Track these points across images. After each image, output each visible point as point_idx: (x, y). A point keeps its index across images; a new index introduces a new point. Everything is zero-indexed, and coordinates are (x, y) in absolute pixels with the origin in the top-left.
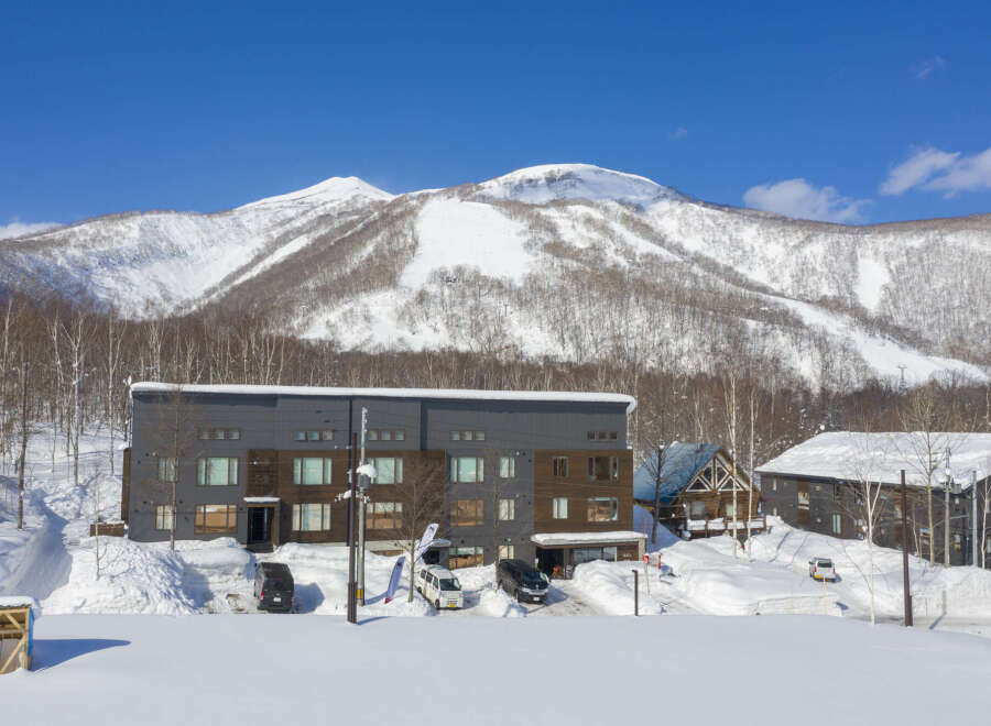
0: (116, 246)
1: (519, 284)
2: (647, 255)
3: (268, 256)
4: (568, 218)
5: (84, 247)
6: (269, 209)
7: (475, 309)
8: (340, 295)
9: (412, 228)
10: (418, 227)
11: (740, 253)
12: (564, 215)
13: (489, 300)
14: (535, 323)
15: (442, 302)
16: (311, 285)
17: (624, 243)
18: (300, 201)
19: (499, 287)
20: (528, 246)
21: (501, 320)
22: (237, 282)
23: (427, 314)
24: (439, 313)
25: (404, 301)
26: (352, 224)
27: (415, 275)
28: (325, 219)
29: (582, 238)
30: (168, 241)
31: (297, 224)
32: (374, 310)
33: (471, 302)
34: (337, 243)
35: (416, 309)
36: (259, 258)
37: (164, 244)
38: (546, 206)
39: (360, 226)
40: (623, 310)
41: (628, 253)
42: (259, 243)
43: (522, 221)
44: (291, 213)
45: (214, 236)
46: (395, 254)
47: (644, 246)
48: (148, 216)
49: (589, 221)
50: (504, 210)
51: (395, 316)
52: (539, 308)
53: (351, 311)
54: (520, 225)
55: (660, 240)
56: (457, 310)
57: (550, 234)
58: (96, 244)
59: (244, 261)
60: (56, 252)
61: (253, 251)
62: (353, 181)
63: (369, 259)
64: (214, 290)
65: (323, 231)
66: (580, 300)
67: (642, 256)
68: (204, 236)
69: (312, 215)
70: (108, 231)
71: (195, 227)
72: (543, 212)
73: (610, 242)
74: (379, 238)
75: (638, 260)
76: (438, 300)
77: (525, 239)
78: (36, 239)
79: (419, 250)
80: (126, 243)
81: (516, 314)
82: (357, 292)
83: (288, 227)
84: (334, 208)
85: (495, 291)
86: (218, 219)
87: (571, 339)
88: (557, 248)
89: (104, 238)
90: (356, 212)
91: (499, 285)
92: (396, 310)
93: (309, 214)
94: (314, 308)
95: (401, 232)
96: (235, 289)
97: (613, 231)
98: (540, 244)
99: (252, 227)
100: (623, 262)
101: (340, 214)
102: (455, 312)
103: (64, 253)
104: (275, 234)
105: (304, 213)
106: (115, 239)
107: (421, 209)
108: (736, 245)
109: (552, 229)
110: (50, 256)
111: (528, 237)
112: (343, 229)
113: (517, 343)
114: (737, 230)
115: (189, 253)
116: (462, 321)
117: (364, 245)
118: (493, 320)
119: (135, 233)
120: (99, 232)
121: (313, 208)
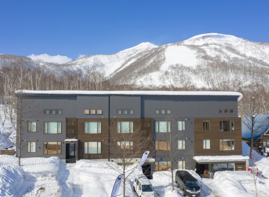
0: (88, 64)
1: (194, 68)
2: (234, 58)
3: (125, 64)
4: (209, 49)
5: (80, 65)
6: (126, 52)
7: (181, 76)
8: (144, 74)
9: (164, 54)
10: (165, 54)
11: (264, 56)
12: (208, 48)
13: (185, 73)
14: (200, 79)
15: (172, 74)
16: (136, 71)
17: (226, 55)
18: (134, 49)
19: (188, 69)
20: (197, 57)
21: (189, 78)
22: (118, 72)
23: (168, 78)
24: (171, 77)
25: (161, 74)
26: (147, 54)
27: (164, 67)
28: (139, 54)
29: (214, 54)
30: (100, 62)
31: (133, 56)
32: (153, 77)
33: (180, 74)
34: (143, 60)
35: (165, 76)
36: (123, 65)
38: (203, 46)
39: (149, 55)
40: (227, 74)
41: (228, 57)
42: (123, 61)
43: (195, 50)
44: (131, 53)
45: (112, 60)
46: (159, 62)
47: (233, 55)
48: (95, 56)
49: (216, 49)
50: (190, 48)
51: (159, 78)
52: (201, 74)
53: (147, 78)
54: (195, 51)
55: (238, 53)
56: (176, 76)
57: (204, 53)
58: (83, 64)
59: (119, 66)
60: (73, 66)
61: (122, 64)
62: (148, 43)
63: (152, 63)
64: (112, 74)
65: (140, 57)
66: (213, 72)
67: (233, 58)
68: (109, 60)
69: (137, 53)
70: (86, 60)
71: (107, 58)
72: (201, 47)
73: (222, 55)
74: (154, 58)
75: (231, 59)
76: (171, 74)
77: (196, 55)
78: (69, 63)
79: (165, 60)
80: (90, 63)
81: (194, 76)
82: (148, 73)
83: (131, 56)
84: (143, 51)
85: (188, 70)
86: (113, 56)
87: (211, 83)
88: (206, 57)
89: (85, 62)
90: (148, 51)
91: (189, 68)
92: (159, 77)
93: (136, 53)
94: (137, 77)
95: (160, 56)
96: (117, 74)
97: (223, 52)
98: (201, 56)
99: (121, 57)
100: (226, 60)
101: (145, 52)
102: (176, 77)
103: (75, 67)
104: (127, 59)
105: (135, 52)
106: (87, 62)
107: (166, 49)
108: (263, 53)
109: (204, 52)
110: (72, 67)
111: (197, 55)
112: (145, 56)
113: (194, 85)
114: (263, 49)
115: (106, 65)
116: (178, 79)
117: (150, 60)
118: (187, 79)
119: (92, 61)
121: (137, 51)
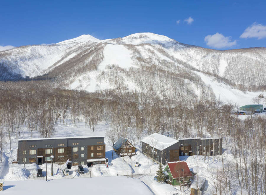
0: (24, 55)
1: (128, 70)
2: (163, 60)
3: (65, 58)
5: (16, 55)
6: (66, 44)
8: (82, 72)
9: (102, 53)
10: (104, 52)
12: (143, 48)
13: (120, 74)
14: (131, 81)
15: (108, 75)
16: (75, 68)
18: (74, 42)
20: (132, 58)
21: (123, 80)
22: (57, 65)
23: (104, 78)
24: (107, 78)
25: (99, 74)
26: (87, 50)
27: (102, 67)
28: (80, 48)
29: (147, 55)
30: (38, 53)
31: (73, 49)
32: (91, 76)
33: (115, 75)
34: (83, 56)
35: (102, 77)
37: (37, 54)
38: (138, 45)
39: (89, 51)
42: (63, 54)
44: (72, 45)
45: (51, 52)
46: (98, 60)
47: (163, 57)
48: (33, 47)
49: (149, 50)
50: (127, 47)
51: (96, 78)
53: (85, 77)
54: (131, 51)
55: (167, 55)
57: (138, 54)
58: (19, 55)
60: (8, 57)
61: (61, 56)
62: (89, 36)
63: (91, 61)
64: (51, 67)
65: (80, 52)
68: (48, 52)
69: (77, 47)
70: (22, 51)
71: (46, 49)
72: (138, 47)
73: (154, 56)
74: (94, 55)
77: (131, 56)
78: (3, 53)
79: (104, 59)
80: (27, 54)
81: (127, 78)
82: (87, 71)
83: (71, 49)
84: (83, 44)
85: (122, 71)
86: (52, 47)
87: (140, 85)
88: (140, 59)
89: (21, 53)
90: (89, 46)
94: (76, 75)
95: (99, 54)
96: (56, 68)
97: (155, 53)
98: (136, 57)
99: (61, 49)
100: (157, 63)
101: (85, 46)
102: (111, 77)
103: (10, 58)
104: (68, 51)
105: (75, 46)
106: (24, 53)
107: (105, 47)
111: (133, 55)
112: (85, 52)
113: (126, 86)
115: (44, 57)
116: (113, 80)
117: (90, 57)
118: (121, 80)
119: (29, 52)
120: (20, 51)
121: (78, 44)
